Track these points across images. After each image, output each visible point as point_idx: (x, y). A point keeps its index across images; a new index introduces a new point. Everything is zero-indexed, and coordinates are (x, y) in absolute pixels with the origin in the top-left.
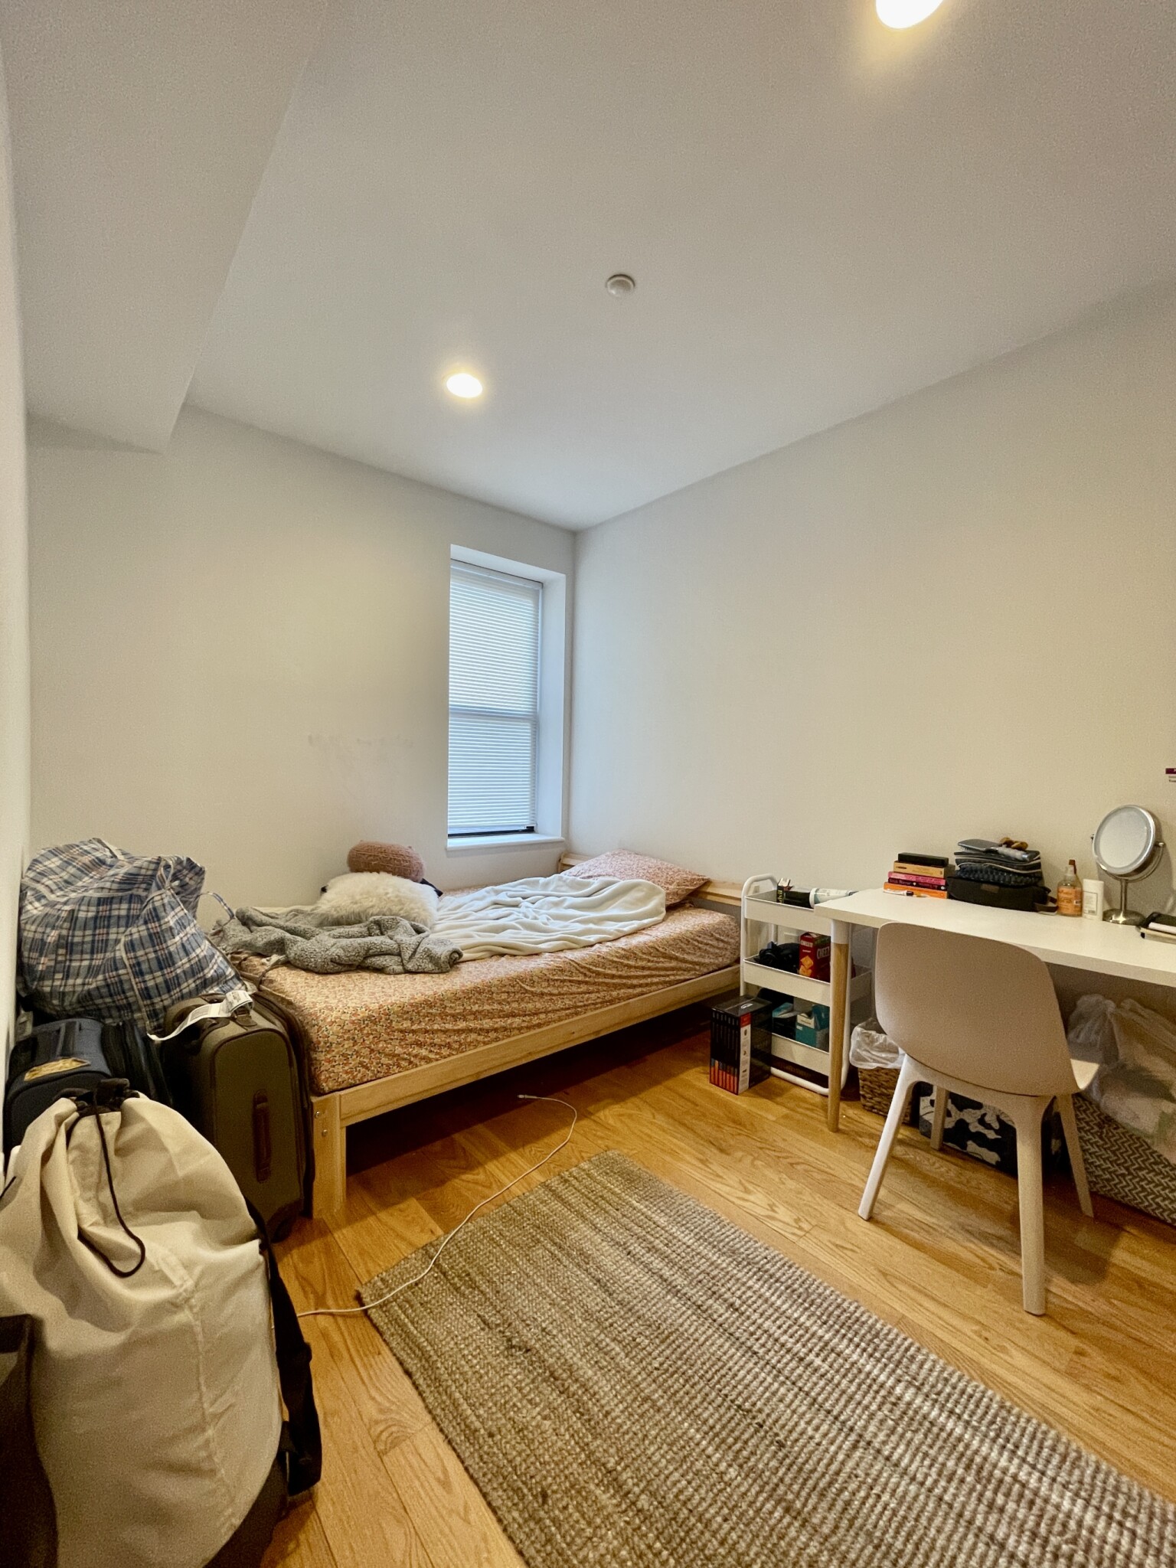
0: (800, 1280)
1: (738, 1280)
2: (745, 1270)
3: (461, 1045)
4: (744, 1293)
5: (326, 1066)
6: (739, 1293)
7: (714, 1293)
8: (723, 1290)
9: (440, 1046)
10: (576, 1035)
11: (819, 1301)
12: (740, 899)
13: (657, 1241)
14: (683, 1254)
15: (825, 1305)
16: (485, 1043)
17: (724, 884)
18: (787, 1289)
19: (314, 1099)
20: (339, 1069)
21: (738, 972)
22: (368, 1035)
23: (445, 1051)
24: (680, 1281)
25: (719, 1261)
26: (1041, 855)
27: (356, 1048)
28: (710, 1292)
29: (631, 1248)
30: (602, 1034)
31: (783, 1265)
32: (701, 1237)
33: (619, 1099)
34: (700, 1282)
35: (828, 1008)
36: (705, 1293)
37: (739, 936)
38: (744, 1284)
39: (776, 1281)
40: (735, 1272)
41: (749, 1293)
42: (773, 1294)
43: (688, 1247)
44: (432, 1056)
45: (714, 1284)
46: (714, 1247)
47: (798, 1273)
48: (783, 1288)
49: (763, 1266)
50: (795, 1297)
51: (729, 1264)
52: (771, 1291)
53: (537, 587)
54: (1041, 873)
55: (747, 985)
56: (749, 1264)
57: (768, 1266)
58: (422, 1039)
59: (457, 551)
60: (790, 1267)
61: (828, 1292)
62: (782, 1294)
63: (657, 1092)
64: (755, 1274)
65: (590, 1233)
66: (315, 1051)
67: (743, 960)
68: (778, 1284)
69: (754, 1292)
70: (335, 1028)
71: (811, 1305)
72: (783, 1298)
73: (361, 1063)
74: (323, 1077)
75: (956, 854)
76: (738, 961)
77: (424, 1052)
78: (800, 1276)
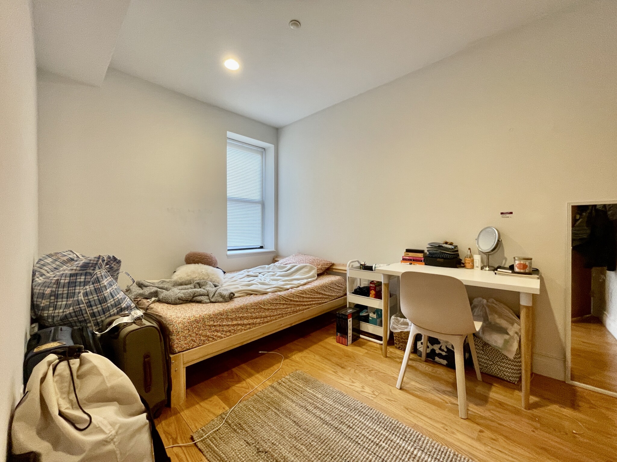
0: (375, 414)
1: (351, 416)
2: (354, 412)
3: (235, 331)
4: (354, 421)
5: (176, 341)
6: (352, 421)
7: (342, 422)
8: (345, 421)
9: (226, 331)
10: (283, 325)
11: (383, 421)
12: (346, 270)
13: (318, 404)
14: (329, 408)
15: (385, 422)
16: (245, 330)
17: (340, 265)
18: (370, 418)
19: (171, 356)
20: (182, 342)
21: (346, 299)
22: (195, 328)
23: (228, 334)
24: (328, 419)
25: (343, 410)
26: (458, 247)
27: (190, 333)
28: (340, 422)
29: (308, 408)
30: (293, 325)
31: (369, 409)
32: (336, 401)
33: (300, 351)
34: (336, 418)
35: (381, 310)
36: (338, 422)
37: (346, 285)
38: (353, 417)
39: (366, 415)
40: (350, 413)
41: (356, 421)
42: (365, 420)
43: (331, 405)
44: (223, 336)
45: (342, 419)
46: (341, 404)
47: (375, 411)
48: (369, 418)
49: (360, 410)
50: (374, 420)
51: (347, 410)
52: (364, 419)
53: (263, 150)
54: (458, 253)
55: (350, 303)
56: (355, 410)
57: (363, 410)
58: (218, 329)
59: (230, 134)
60: (371, 409)
61: (386, 418)
62: (369, 420)
63: (315, 347)
64: (358, 413)
65: (290, 403)
66: (172, 336)
67: (348, 293)
68: (367, 416)
69: (358, 420)
70: (180, 325)
71: (380, 423)
72: (369, 421)
73: (192, 340)
74: (175, 346)
75: (427, 248)
76: (346, 294)
77: (219, 334)
78: (375, 413)
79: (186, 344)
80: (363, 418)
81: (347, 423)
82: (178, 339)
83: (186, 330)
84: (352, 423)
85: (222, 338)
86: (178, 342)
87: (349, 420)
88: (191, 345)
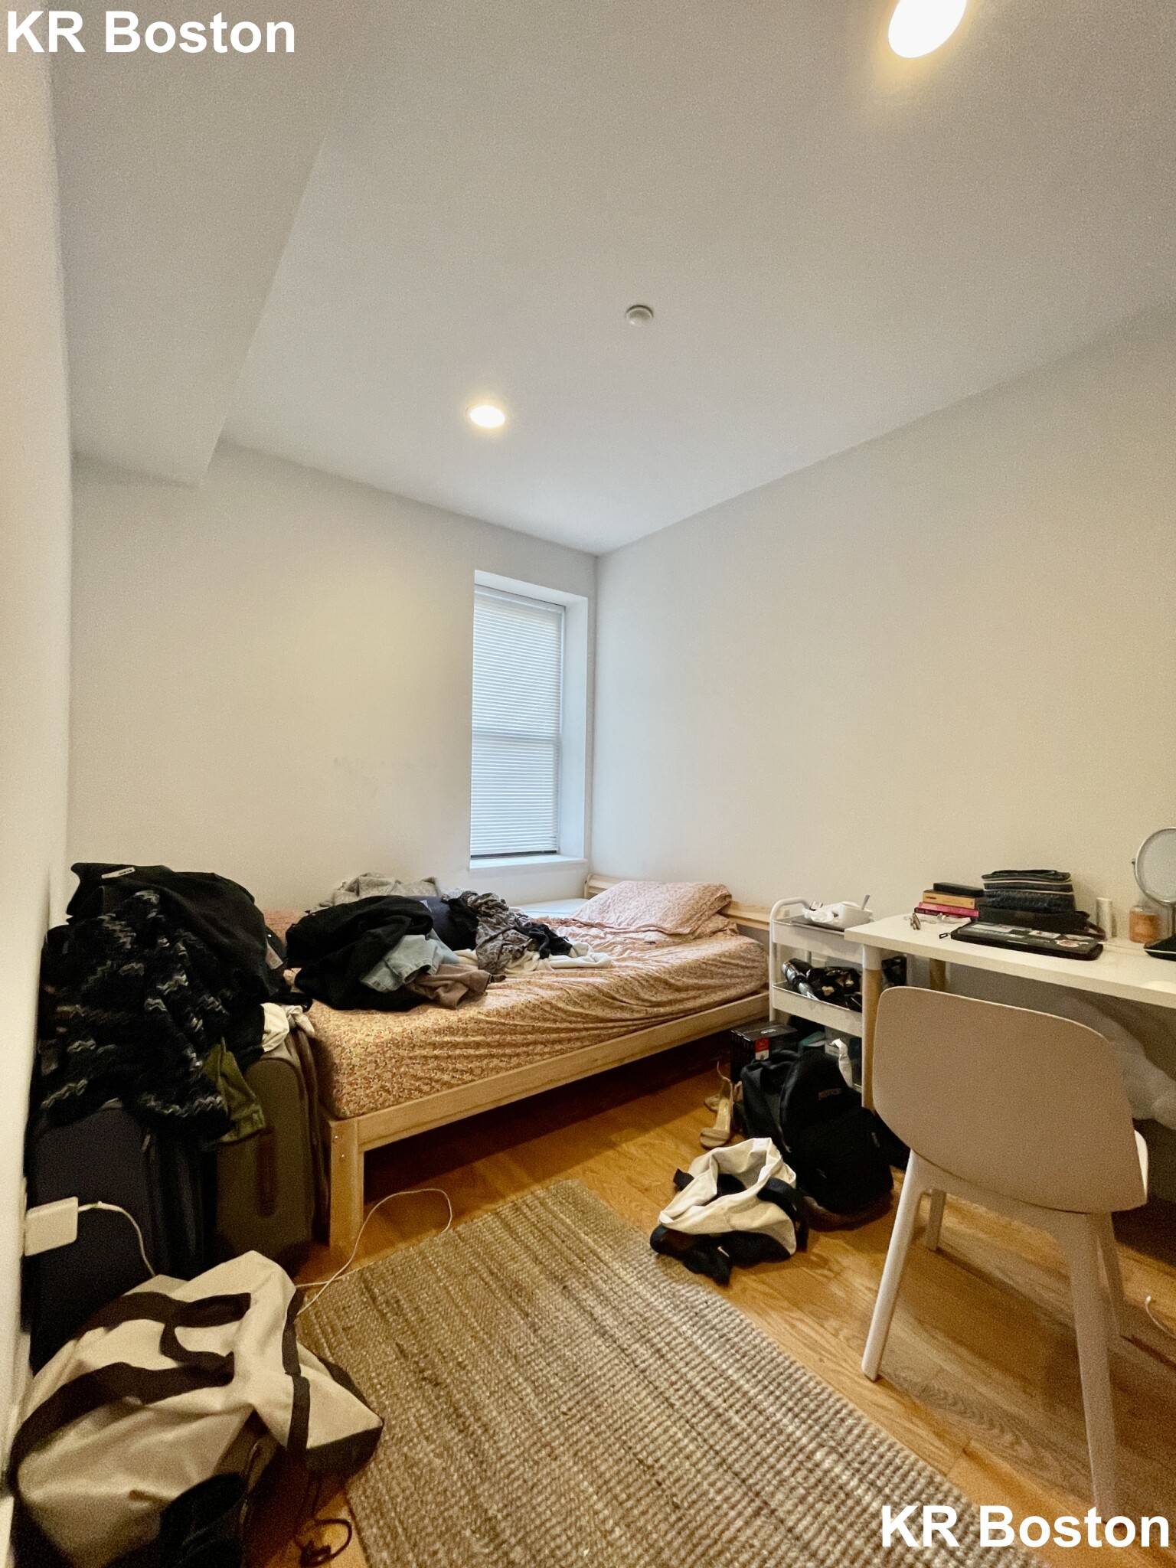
3: (483, 1070)
5: (347, 1088)
9: (462, 1071)
12: (768, 924)
13: (597, 1277)
14: (620, 1293)
16: (507, 1070)
17: (752, 908)
19: (333, 1124)
20: (360, 1092)
26: (1071, 877)
30: (626, 1062)
31: (723, 1312)
32: (642, 1276)
33: (644, 1129)
34: (631, 1323)
36: (633, 1336)
38: (676, 1329)
39: (712, 1328)
40: (670, 1315)
41: (680, 1340)
42: (704, 1342)
44: (454, 1081)
53: (560, 611)
54: (1072, 894)
55: (777, 1011)
58: (444, 1065)
59: (480, 576)
66: (338, 1073)
67: (772, 984)
70: (359, 1050)
73: (382, 1087)
74: (344, 1100)
77: (446, 1077)
79: (367, 1096)
80: (702, 1335)
81: (655, 1341)
82: (351, 1084)
83: (371, 1062)
84: (668, 1344)
85: (450, 1086)
86: (350, 1092)
87: (664, 1333)
88: (381, 1100)
